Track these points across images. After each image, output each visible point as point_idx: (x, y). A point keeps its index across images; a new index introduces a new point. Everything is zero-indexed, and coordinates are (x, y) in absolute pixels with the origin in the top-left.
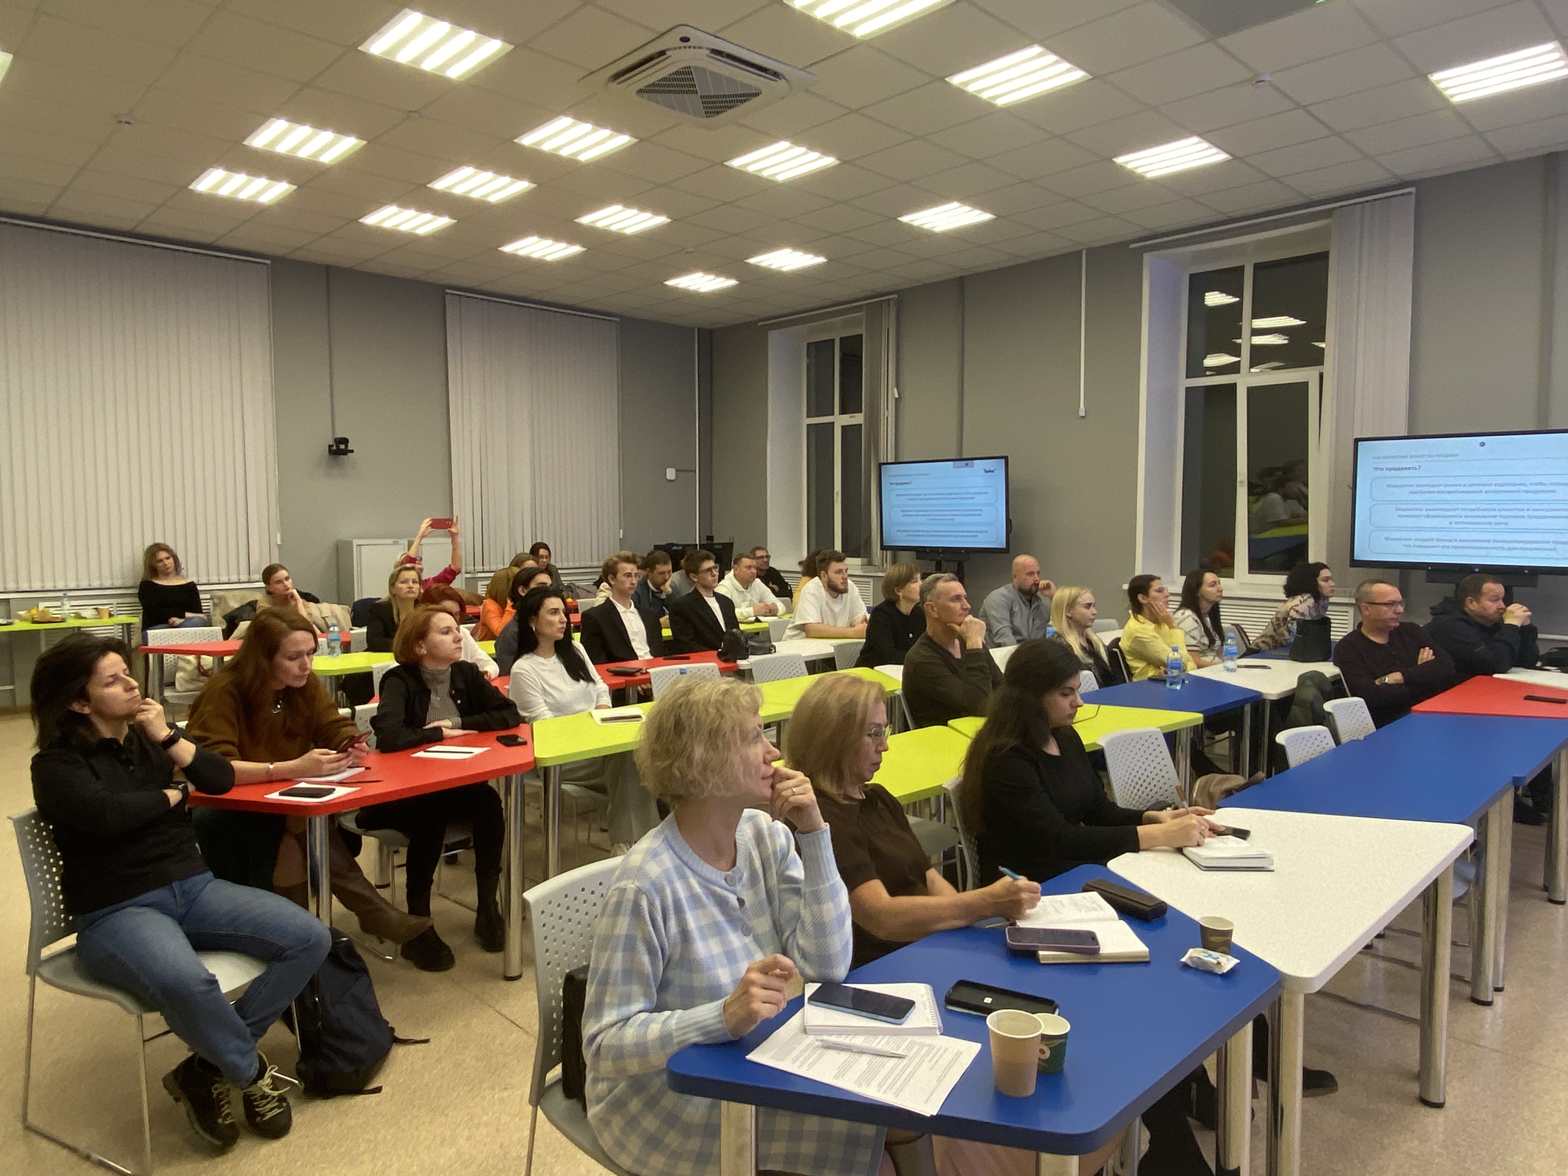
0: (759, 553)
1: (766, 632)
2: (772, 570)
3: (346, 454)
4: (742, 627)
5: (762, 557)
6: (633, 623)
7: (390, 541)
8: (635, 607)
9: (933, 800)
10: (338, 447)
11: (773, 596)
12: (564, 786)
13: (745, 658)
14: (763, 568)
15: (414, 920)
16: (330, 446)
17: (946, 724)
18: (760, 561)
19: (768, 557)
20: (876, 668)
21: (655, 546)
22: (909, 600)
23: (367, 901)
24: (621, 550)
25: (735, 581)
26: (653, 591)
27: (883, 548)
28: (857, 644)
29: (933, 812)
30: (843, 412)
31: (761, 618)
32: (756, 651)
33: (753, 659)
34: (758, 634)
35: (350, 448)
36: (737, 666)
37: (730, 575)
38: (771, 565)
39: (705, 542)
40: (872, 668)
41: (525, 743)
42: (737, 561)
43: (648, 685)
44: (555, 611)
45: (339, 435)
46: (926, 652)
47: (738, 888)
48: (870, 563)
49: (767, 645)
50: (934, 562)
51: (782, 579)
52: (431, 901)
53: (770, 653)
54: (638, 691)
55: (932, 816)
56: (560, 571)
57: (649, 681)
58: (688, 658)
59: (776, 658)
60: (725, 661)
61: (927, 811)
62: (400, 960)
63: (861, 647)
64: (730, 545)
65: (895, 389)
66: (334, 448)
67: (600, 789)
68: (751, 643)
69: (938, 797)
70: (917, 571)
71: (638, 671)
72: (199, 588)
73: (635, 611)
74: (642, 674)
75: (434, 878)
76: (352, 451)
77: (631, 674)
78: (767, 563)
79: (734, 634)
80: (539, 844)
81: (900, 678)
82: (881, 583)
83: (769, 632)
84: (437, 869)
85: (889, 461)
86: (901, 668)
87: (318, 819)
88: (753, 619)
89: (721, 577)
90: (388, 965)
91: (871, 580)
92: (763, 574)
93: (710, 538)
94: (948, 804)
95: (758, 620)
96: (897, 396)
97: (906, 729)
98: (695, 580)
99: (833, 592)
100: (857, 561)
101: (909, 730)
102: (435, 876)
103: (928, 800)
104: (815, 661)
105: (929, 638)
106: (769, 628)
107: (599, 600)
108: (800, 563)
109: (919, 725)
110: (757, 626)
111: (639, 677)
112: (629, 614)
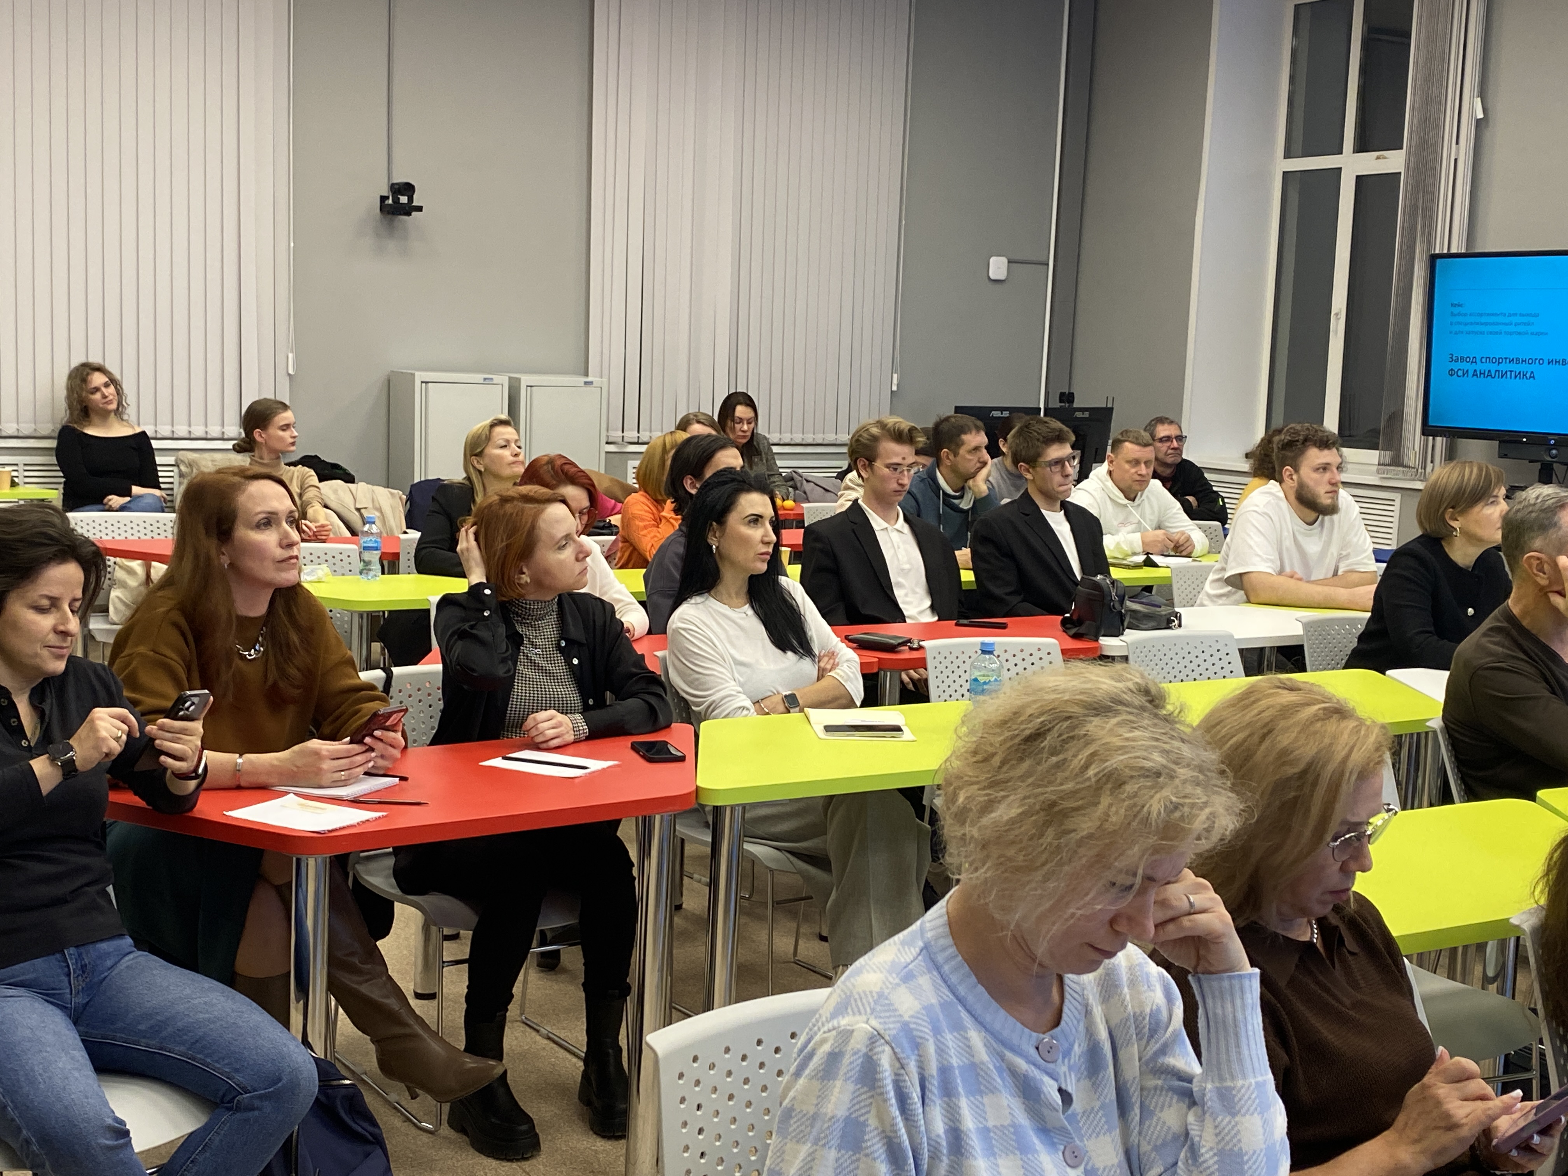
0: (1163, 431)
1: (1166, 588)
2: (1187, 466)
3: (409, 214)
4: (1116, 573)
5: (1168, 438)
6: (901, 554)
7: (479, 377)
8: (906, 519)
9: (1491, 949)
10: (396, 201)
11: (1185, 517)
12: (746, 846)
13: (1117, 633)
14: (1169, 460)
15: (471, 1062)
16: (383, 199)
17: (1533, 798)
18: (1163, 447)
19: (1180, 438)
20: (1389, 672)
21: (956, 408)
22: (1471, 538)
23: (392, 1017)
24: (892, 412)
25: (1110, 483)
26: (945, 493)
27: (1428, 430)
28: (1352, 621)
29: (1491, 973)
30: (1361, 146)
31: (1156, 558)
32: (1139, 622)
33: (1131, 636)
34: (1148, 589)
35: (415, 203)
36: (1100, 647)
37: (1100, 471)
38: (1184, 456)
39: (1058, 405)
40: (1383, 673)
41: (682, 759)
42: (1117, 443)
43: (922, 670)
44: (756, 519)
45: (399, 179)
46: (1497, 647)
47: (1063, 1069)
48: (1397, 461)
49: (1164, 611)
50: (1538, 466)
51: (1207, 485)
52: (507, 1031)
53: (1169, 628)
54: (902, 682)
55: (1486, 981)
56: (775, 449)
57: (922, 663)
58: (1003, 626)
59: (1178, 637)
60: (1076, 636)
61: (1478, 970)
62: (446, 1130)
63: (1361, 628)
64: (1107, 412)
65: (1478, 101)
66: (390, 201)
67: (818, 860)
68: (1130, 605)
69: (1502, 945)
70: (1499, 481)
71: (904, 644)
72: (155, 444)
73: (906, 529)
74: (911, 649)
75: (515, 990)
76: (419, 209)
77: (891, 648)
78: (1178, 450)
79: (1097, 586)
80: (700, 951)
81: (1440, 696)
82: (1414, 503)
83: (1170, 587)
84: (521, 977)
85: (1454, 250)
86: (1442, 676)
87: (311, 862)
88: (1141, 558)
89: (1083, 475)
90: (425, 1137)
91: (1397, 496)
92: (1167, 472)
93: (1067, 397)
94: (1520, 959)
95: (1149, 563)
96: (1480, 115)
97: (1446, 798)
98: (1029, 476)
99: (1307, 511)
100: (1372, 456)
101: (1452, 802)
102: (516, 990)
103: (1481, 947)
104: (1262, 649)
105: (1510, 617)
106: (1170, 578)
107: (843, 505)
108: (1247, 456)
109: (1472, 794)
110: (1147, 573)
111: (906, 654)
112: (895, 536)
